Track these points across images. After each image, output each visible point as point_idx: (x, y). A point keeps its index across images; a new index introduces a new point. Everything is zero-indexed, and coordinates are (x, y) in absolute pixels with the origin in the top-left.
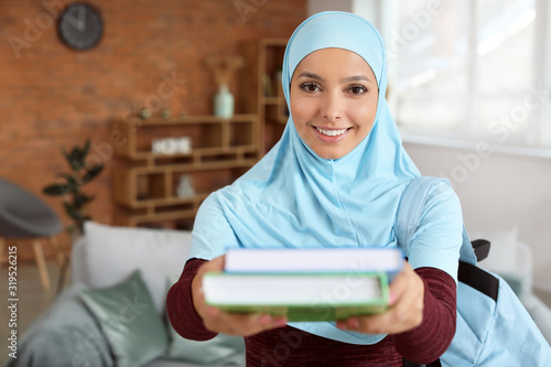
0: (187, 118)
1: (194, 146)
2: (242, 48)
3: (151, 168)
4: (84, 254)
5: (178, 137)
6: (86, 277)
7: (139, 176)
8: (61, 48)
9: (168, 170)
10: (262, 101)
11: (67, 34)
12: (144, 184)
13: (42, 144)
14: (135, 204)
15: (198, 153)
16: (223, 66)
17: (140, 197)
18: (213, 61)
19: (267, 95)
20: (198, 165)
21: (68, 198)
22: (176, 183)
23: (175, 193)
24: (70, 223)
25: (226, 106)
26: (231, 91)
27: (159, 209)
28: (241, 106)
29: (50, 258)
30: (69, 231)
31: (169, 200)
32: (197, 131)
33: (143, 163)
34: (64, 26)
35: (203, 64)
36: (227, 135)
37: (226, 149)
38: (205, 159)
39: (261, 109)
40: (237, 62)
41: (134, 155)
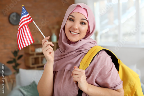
3: (35, 56)
4: (19, 77)
6: (20, 84)
7: (32, 58)
8: (10, 25)
9: (40, 56)
11: (11, 21)
12: (34, 60)
13: (5, 51)
14: (31, 66)
16: (53, 28)
17: (33, 64)
18: (50, 27)
21: (14, 64)
22: (42, 60)
23: (42, 63)
24: (14, 71)
26: (56, 35)
27: (38, 67)
29: (9, 81)
30: (14, 74)
31: (40, 65)
33: (33, 55)
34: (10, 19)
35: (48, 28)
40: (57, 27)
41: (31, 53)
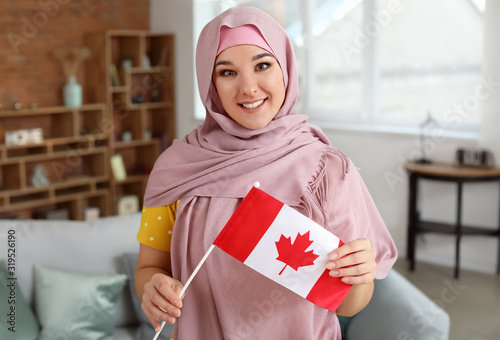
0: (36, 110)
1: (45, 137)
2: (87, 39)
3: (5, 160)
5: (29, 128)
9: (22, 160)
10: (110, 90)
15: (50, 143)
16: (71, 57)
18: (61, 54)
19: (114, 85)
20: (51, 154)
22: (30, 173)
23: (29, 183)
25: (75, 96)
26: (79, 82)
27: (14, 200)
28: (89, 96)
31: (25, 190)
32: (48, 122)
36: (78, 123)
37: (77, 138)
38: (56, 148)
39: (109, 98)
40: (84, 53)
